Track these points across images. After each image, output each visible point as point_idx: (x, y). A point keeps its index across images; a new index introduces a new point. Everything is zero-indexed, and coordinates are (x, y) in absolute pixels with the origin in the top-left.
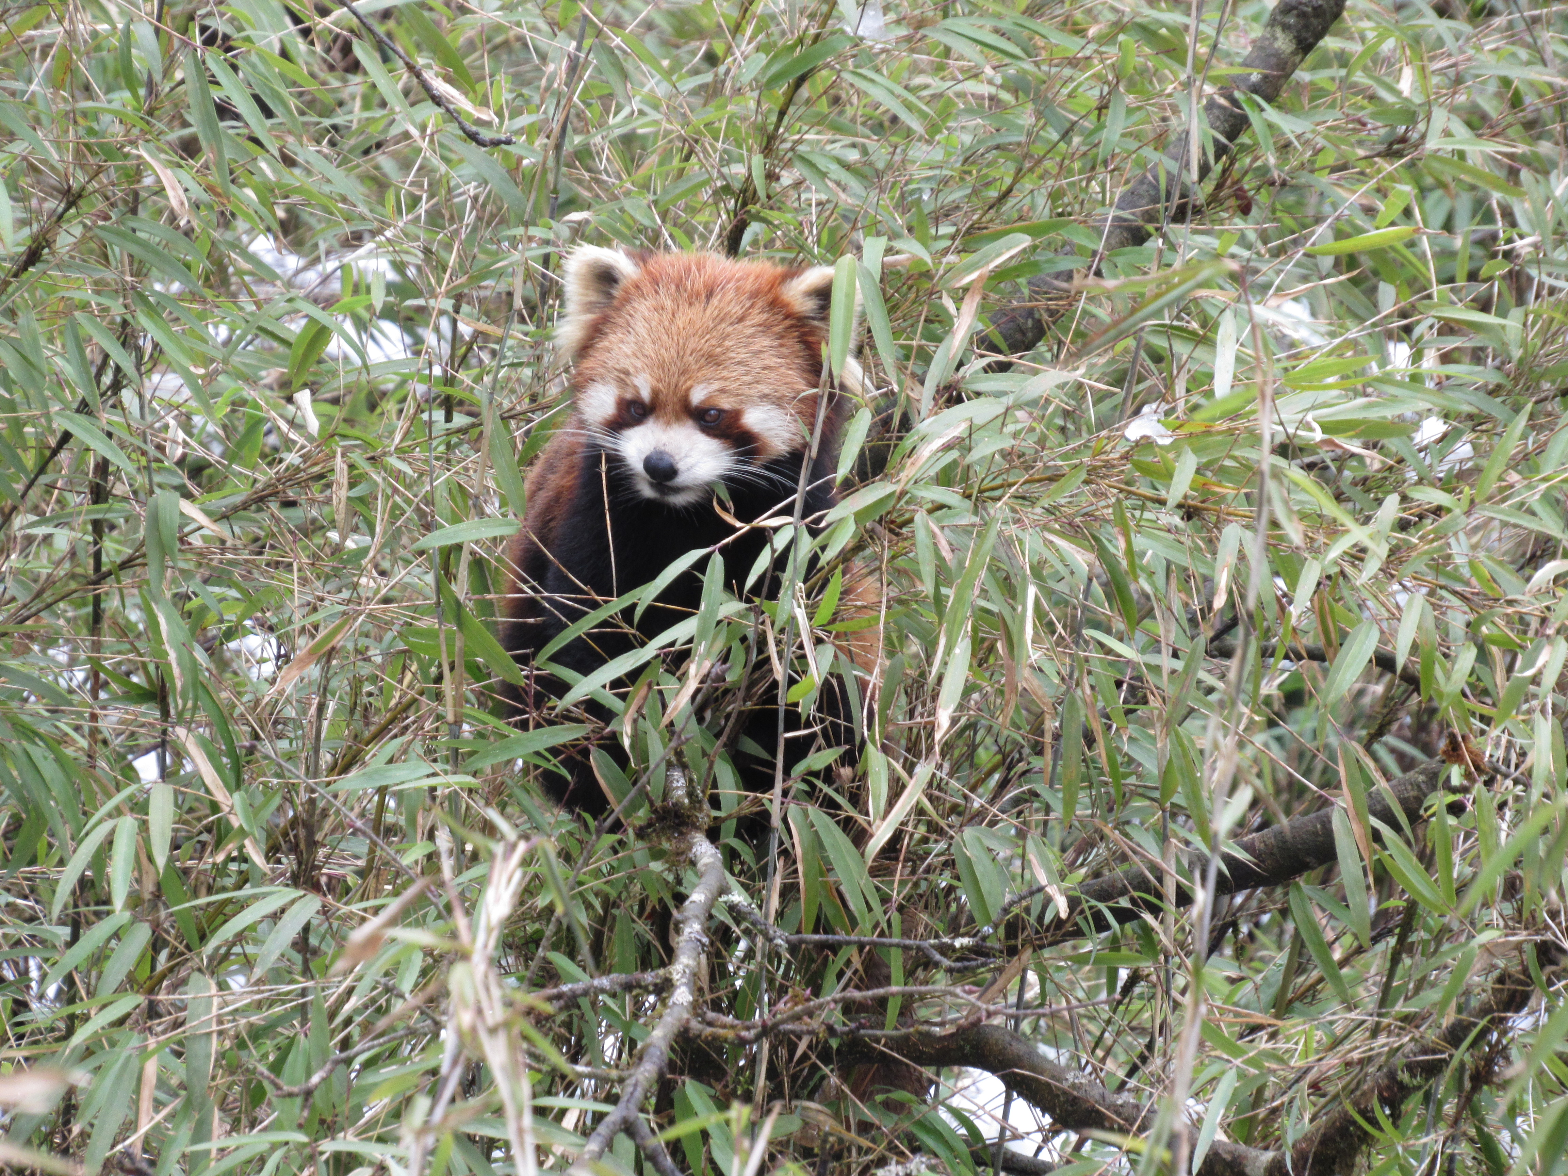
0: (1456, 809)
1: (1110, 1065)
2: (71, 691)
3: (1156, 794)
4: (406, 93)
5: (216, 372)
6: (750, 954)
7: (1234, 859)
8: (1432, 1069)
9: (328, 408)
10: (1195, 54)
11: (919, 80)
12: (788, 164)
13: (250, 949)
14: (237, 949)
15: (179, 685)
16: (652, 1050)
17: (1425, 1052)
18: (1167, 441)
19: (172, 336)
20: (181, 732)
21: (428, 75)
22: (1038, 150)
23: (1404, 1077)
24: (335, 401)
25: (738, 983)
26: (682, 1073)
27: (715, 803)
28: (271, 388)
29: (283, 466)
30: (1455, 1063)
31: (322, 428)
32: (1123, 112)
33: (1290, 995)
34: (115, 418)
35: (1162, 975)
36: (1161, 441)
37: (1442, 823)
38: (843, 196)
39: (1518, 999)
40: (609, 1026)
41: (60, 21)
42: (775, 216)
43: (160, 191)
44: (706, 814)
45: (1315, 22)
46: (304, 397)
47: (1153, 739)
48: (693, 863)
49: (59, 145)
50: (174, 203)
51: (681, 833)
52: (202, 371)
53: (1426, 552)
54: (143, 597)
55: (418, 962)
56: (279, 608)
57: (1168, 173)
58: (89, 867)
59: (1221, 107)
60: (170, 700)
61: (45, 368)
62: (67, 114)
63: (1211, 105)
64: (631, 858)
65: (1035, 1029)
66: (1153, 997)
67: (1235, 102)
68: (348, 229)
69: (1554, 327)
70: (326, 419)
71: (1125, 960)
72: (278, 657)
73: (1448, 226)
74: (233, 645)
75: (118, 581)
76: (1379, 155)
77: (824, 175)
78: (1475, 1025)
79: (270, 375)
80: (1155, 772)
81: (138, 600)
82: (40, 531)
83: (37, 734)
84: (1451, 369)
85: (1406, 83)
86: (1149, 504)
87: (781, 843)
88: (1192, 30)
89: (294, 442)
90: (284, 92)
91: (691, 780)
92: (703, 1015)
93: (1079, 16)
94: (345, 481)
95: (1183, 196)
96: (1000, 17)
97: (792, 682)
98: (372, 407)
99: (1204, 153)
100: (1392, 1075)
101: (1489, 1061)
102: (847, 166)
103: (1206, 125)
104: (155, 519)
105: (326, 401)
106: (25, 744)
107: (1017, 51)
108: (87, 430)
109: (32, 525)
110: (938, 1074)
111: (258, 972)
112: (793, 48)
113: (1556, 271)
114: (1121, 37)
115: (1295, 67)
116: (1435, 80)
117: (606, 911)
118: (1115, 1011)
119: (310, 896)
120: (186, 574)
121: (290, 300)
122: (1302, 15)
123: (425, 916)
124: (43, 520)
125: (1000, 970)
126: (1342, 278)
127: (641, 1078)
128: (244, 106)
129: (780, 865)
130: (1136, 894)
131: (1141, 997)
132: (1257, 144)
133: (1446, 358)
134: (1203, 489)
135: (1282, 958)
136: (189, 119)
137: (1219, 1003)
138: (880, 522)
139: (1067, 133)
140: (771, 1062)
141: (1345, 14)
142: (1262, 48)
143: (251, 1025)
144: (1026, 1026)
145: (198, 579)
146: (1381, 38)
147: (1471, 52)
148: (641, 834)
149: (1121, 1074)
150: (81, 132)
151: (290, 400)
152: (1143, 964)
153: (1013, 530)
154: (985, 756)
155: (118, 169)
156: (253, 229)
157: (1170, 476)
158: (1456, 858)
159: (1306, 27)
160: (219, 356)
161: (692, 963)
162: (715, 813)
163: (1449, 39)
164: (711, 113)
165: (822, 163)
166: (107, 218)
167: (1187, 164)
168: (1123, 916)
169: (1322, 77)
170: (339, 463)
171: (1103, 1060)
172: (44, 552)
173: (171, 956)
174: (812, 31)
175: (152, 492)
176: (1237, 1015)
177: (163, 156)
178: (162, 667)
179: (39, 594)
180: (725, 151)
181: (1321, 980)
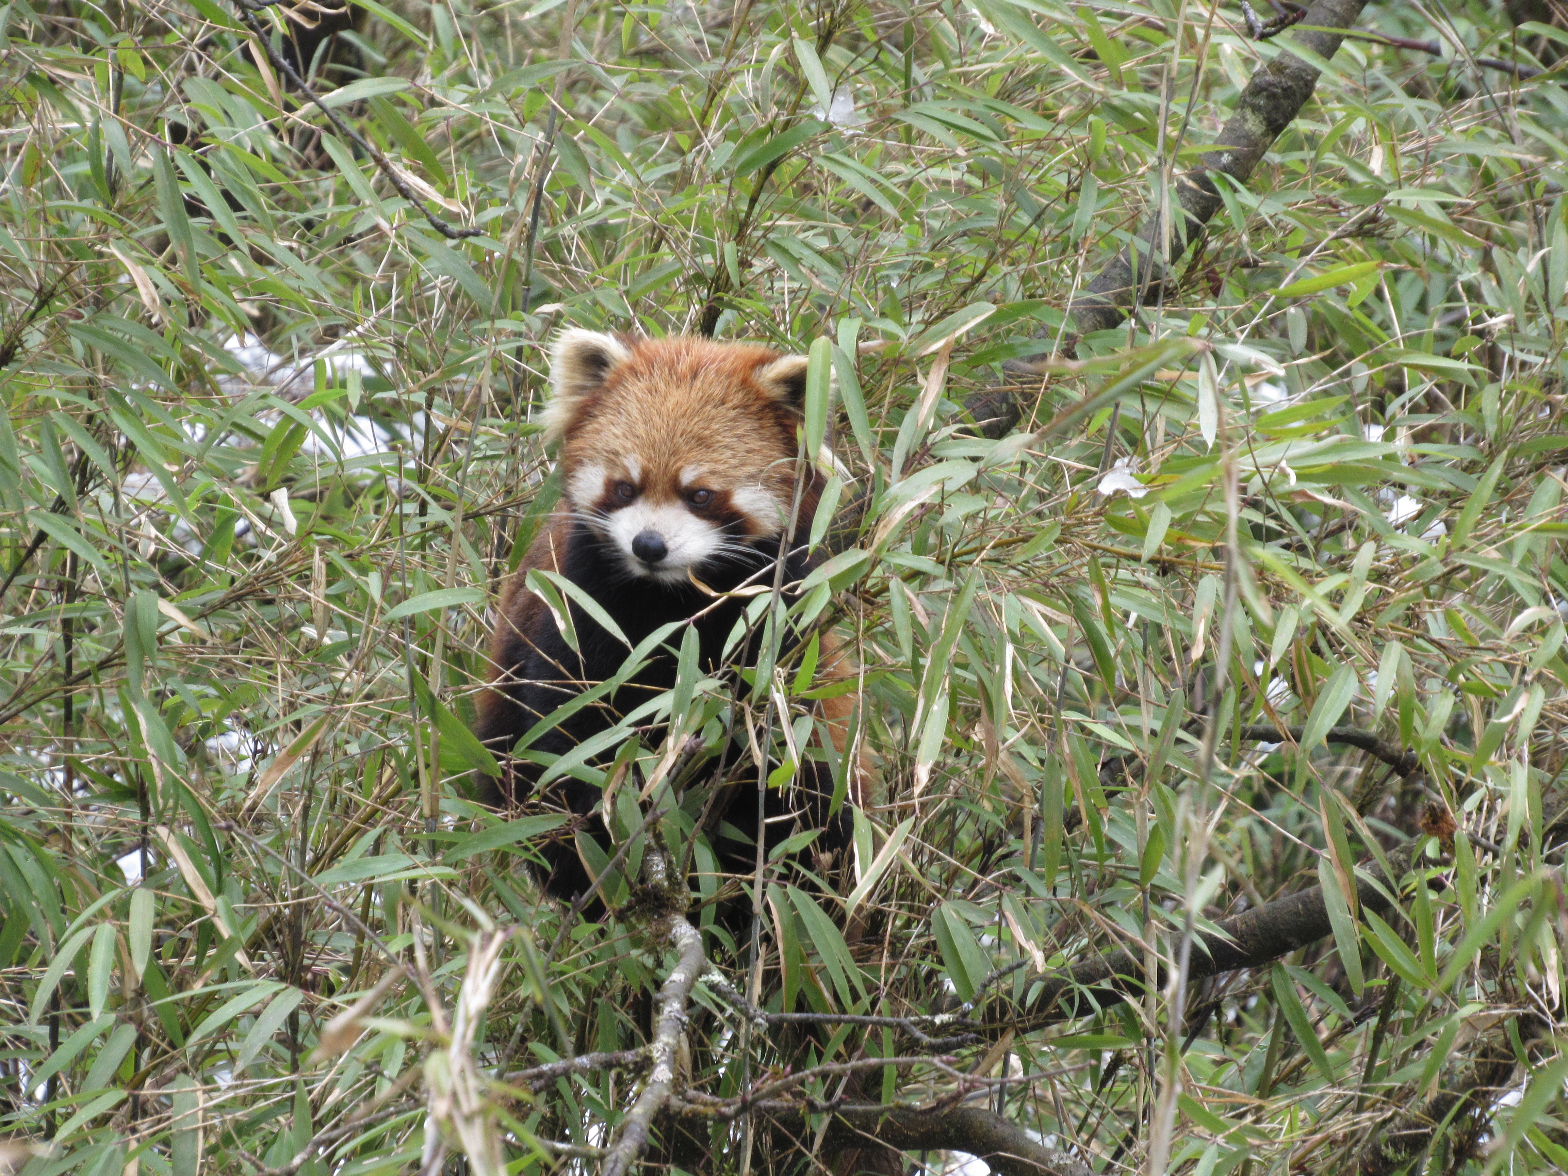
0: (1436, 885)
1: (1094, 1146)
2: (52, 791)
3: (1136, 876)
4: (379, 190)
5: (191, 469)
6: (733, 1043)
7: (1216, 940)
8: (1417, 1144)
9: (305, 505)
10: (1165, 136)
11: (891, 167)
12: (761, 253)
13: (233, 1046)
14: (220, 1046)
15: (159, 784)
16: (632, 1127)
17: (1408, 1127)
18: (1141, 494)
19: (145, 433)
20: (162, 831)
21: (397, 168)
22: (1010, 235)
23: (1389, 1152)
24: (312, 498)
25: (722, 1070)
26: (666, 1161)
27: (694, 884)
28: (249, 487)
29: (261, 564)
30: (1437, 1136)
31: (299, 527)
32: (1095, 194)
33: (1274, 1076)
34: (90, 516)
35: (1145, 1056)
36: (1133, 494)
37: (1424, 898)
38: (817, 282)
39: (1501, 1072)
40: (592, 1116)
41: (29, 120)
42: (749, 305)
43: (132, 288)
44: (686, 896)
45: (1285, 103)
46: (281, 496)
47: (1133, 820)
48: (673, 944)
49: (29, 243)
50: (146, 300)
51: (661, 916)
52: (175, 468)
53: (1403, 600)
54: (122, 697)
55: (400, 1053)
56: (257, 704)
57: (1141, 255)
58: (72, 966)
59: (1191, 189)
60: (150, 797)
61: (21, 468)
62: (37, 213)
63: (1182, 188)
64: (611, 947)
65: (1021, 1111)
66: (1136, 1079)
67: (1205, 183)
68: (320, 325)
69: (1528, 402)
70: (303, 516)
71: (1109, 1042)
72: (256, 752)
73: (1422, 306)
74: (211, 743)
75: (97, 681)
76: (1349, 235)
77: (797, 261)
78: (1457, 1098)
79: (247, 471)
80: (1135, 853)
81: (117, 700)
82: (17, 631)
83: (18, 835)
84: (1425, 448)
85: (1377, 163)
86: (1124, 562)
87: (762, 928)
88: (1162, 111)
89: (273, 539)
90: (254, 188)
91: (670, 863)
92: (683, 1094)
93: (1049, 100)
94: (323, 580)
95: (1154, 278)
96: (971, 99)
97: (772, 767)
98: (349, 504)
99: (1177, 236)
100: (1376, 1151)
101: (1474, 1135)
102: (821, 253)
103: (1177, 205)
104: (133, 621)
105: (303, 497)
106: (7, 845)
107: (989, 133)
108: (61, 529)
109: (9, 624)
110: (923, 1160)
111: (240, 1066)
112: (762, 134)
113: (1528, 346)
114: (1091, 118)
115: (1265, 148)
116: (1404, 162)
117: (588, 999)
118: (1098, 1093)
119: (292, 989)
120: (166, 673)
121: (264, 397)
122: (1272, 96)
123: (406, 1008)
124: (20, 619)
125: (983, 1054)
126: (1314, 358)
127: (621, 1154)
128: (213, 202)
129: (762, 951)
130: (1118, 976)
131: (1124, 1079)
132: (1230, 226)
133: (1420, 437)
134: (1179, 544)
135: (1264, 1039)
136: (160, 216)
137: (1204, 1084)
138: (854, 592)
139: (1039, 216)
140: (755, 1150)
141: (1315, 95)
142: (1233, 130)
143: (237, 1122)
144: (1011, 1110)
145: (178, 677)
146: (1350, 119)
147: (1442, 133)
148: (621, 916)
149: (1107, 1157)
150: (53, 231)
151: (267, 497)
152: (1126, 1047)
153: (988, 595)
154: (966, 840)
155: (89, 267)
156: (227, 327)
157: (1145, 530)
158: (1437, 936)
159: (1276, 108)
160: (194, 453)
161: (671, 1041)
162: (694, 895)
163: (1419, 118)
164: (681, 201)
165: (796, 249)
166: (79, 316)
167: (1159, 247)
168: (1106, 999)
169: (1292, 159)
170: (317, 561)
171: (1087, 1143)
172: (22, 654)
173: (153, 1055)
174: (782, 118)
175: (129, 590)
176: (1221, 1095)
177: (134, 254)
178: (141, 764)
179: (17, 696)
180: (696, 239)
181: (1305, 1061)
